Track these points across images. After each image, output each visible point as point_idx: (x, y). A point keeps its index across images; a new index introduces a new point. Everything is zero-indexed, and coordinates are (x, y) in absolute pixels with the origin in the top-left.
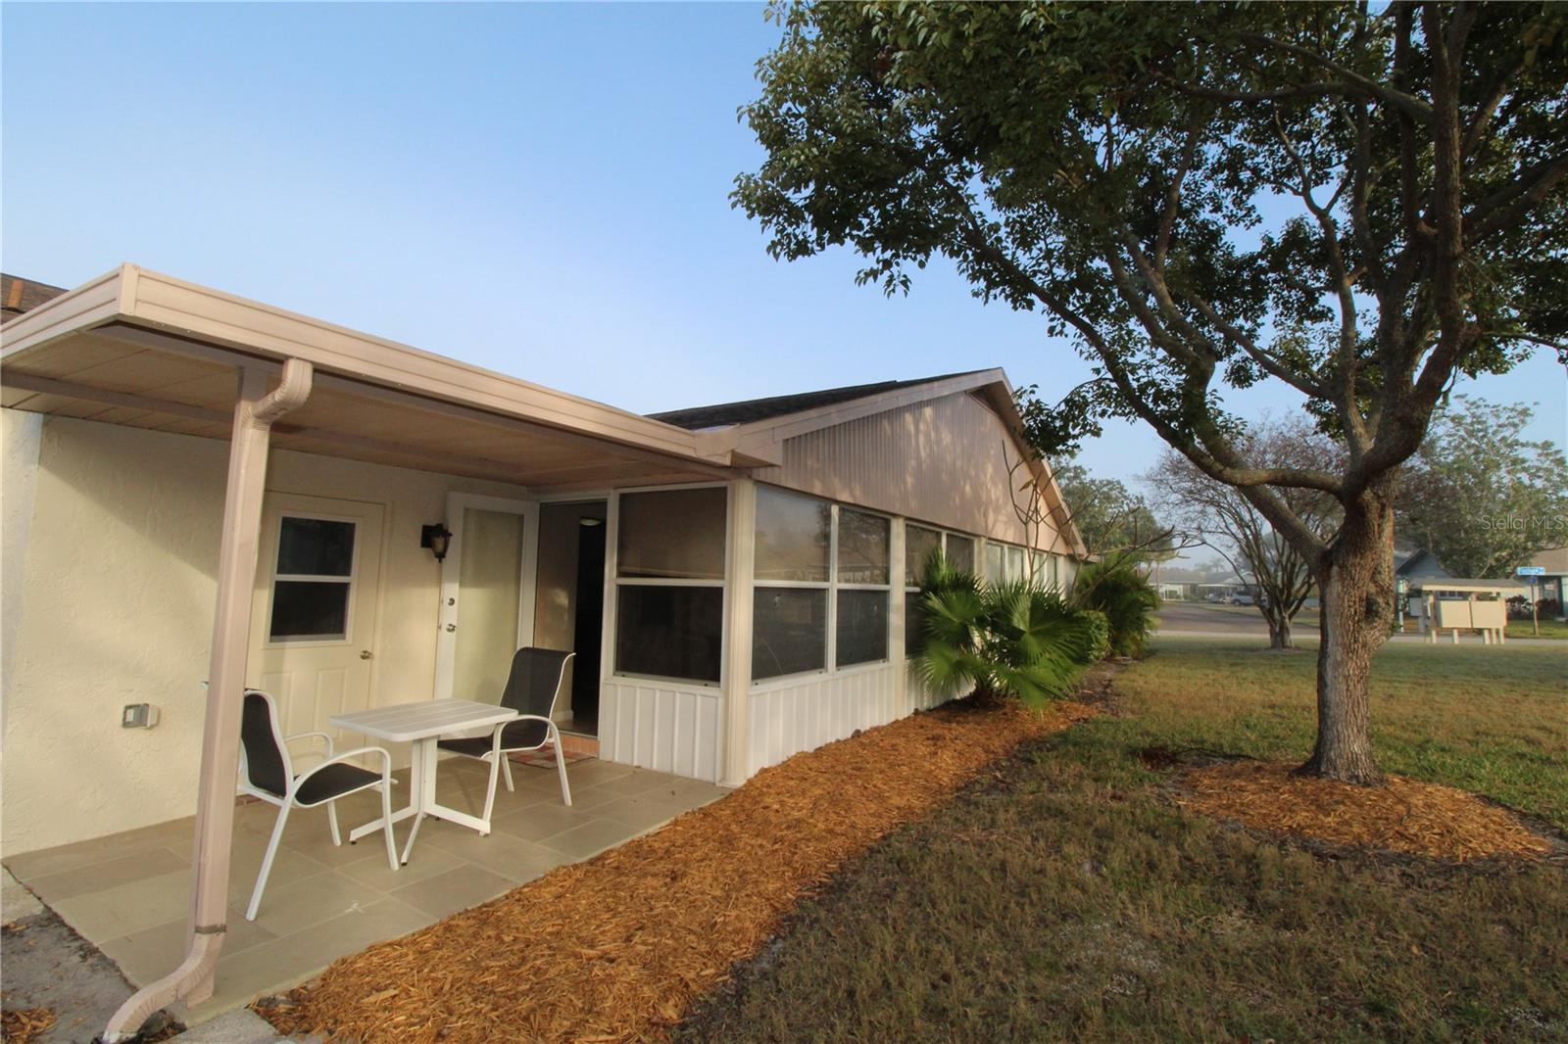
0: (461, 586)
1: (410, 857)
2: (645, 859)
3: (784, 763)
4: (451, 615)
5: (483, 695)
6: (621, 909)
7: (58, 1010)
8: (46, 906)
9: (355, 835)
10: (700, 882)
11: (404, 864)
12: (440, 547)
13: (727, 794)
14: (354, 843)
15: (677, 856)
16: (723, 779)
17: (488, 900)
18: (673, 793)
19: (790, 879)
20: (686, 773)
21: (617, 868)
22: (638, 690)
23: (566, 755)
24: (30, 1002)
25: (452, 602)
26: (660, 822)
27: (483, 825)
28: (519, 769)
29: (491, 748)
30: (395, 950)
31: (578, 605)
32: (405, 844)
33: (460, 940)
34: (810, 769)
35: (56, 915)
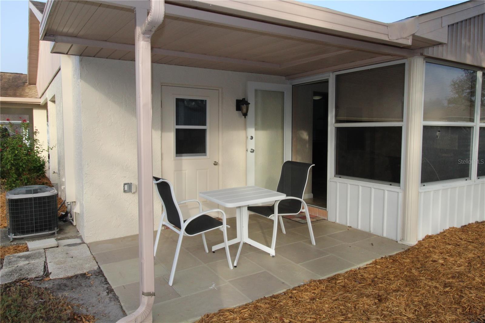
0: (256, 130)
1: (238, 263)
2: (360, 283)
3: (441, 233)
4: (252, 145)
5: (268, 186)
6: (350, 315)
7: (96, 318)
8: (99, 266)
9: (214, 248)
10: (398, 306)
11: (235, 267)
12: (245, 110)
13: (406, 249)
14: (214, 252)
15: (380, 285)
16: (402, 239)
17: (276, 293)
18: (372, 244)
19: (460, 314)
20: (379, 233)
21: (344, 287)
22: (349, 186)
23: (311, 217)
24: (87, 311)
25: (252, 138)
26: (366, 261)
27: (271, 251)
28: (288, 222)
29: (273, 213)
30: (231, 315)
31: (313, 140)
32: (236, 256)
33: (261, 315)
34: (461, 239)
35: (101, 271)
